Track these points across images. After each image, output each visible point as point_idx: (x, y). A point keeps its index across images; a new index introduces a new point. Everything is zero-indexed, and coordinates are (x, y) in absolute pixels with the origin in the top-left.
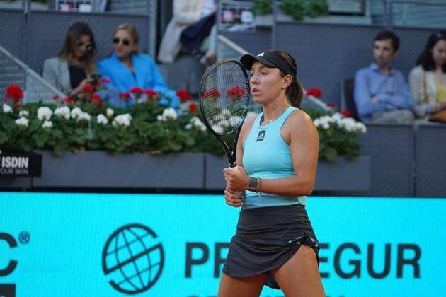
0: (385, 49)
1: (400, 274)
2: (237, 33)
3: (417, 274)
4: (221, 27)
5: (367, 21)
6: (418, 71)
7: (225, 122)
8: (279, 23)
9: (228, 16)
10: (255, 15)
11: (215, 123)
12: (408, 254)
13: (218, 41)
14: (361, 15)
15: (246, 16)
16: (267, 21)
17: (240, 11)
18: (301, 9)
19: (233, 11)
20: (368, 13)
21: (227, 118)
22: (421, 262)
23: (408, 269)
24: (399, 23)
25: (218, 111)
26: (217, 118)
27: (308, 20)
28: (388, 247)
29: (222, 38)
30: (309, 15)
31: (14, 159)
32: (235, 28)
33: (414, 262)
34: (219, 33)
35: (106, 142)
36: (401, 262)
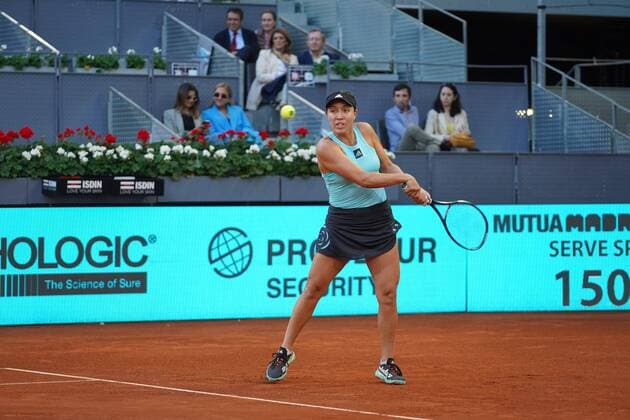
0: (404, 96)
1: (421, 260)
2: (302, 88)
3: (433, 259)
4: (290, 84)
5: (394, 77)
6: (432, 113)
7: (295, 154)
8: (332, 81)
9: (295, 76)
10: (314, 75)
11: (287, 154)
12: (427, 245)
13: (288, 94)
14: (391, 72)
15: (308, 76)
16: (323, 79)
17: (304, 72)
18: (348, 70)
19: (299, 72)
20: (395, 71)
21: (296, 151)
22: (436, 251)
23: (427, 256)
24: (417, 78)
25: (289, 145)
26: (288, 150)
27: (352, 78)
28: (412, 241)
29: (291, 92)
30: (353, 74)
31: (144, 183)
32: (300, 85)
33: (431, 251)
34: (289, 88)
35: (209, 170)
36: (422, 251)
